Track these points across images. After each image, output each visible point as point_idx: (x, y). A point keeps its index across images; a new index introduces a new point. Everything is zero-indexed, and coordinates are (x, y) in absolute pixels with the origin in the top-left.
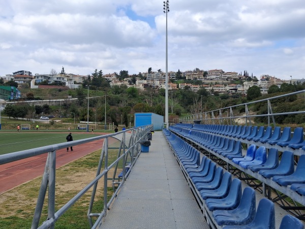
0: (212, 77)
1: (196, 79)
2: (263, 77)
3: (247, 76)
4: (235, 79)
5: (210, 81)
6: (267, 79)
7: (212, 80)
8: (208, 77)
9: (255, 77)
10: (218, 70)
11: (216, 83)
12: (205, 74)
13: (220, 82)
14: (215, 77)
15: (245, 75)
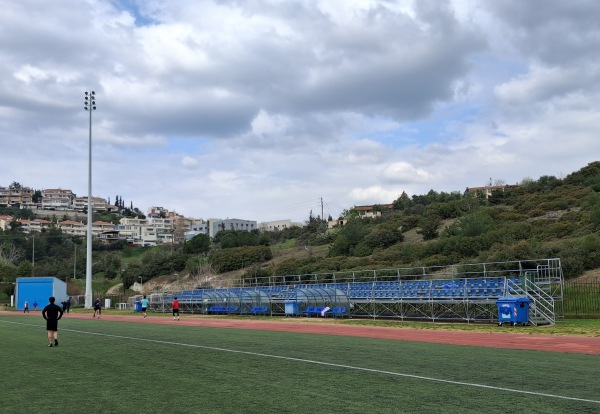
0: (54, 204)
1: (18, 205)
2: (153, 211)
3: (121, 207)
4: (100, 211)
5: (51, 213)
6: (162, 215)
7: (53, 210)
8: (44, 204)
9: (136, 209)
10: (64, 191)
11: (65, 218)
12: (37, 197)
13: (72, 214)
14: (59, 204)
15: (117, 204)
